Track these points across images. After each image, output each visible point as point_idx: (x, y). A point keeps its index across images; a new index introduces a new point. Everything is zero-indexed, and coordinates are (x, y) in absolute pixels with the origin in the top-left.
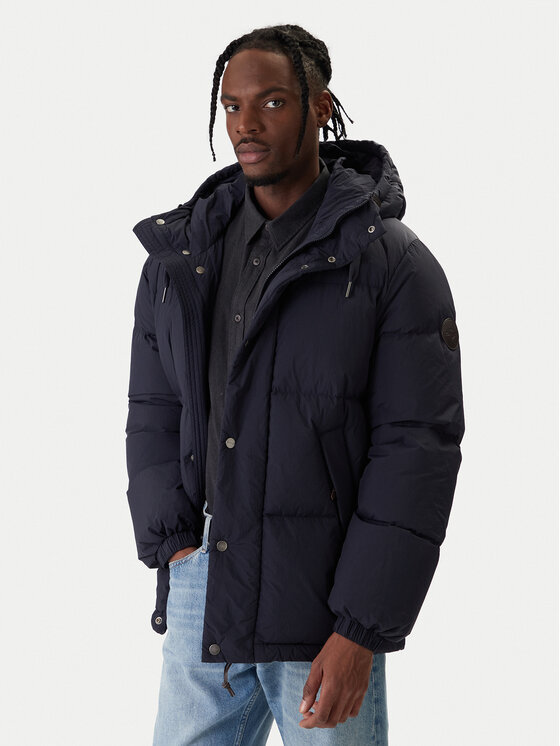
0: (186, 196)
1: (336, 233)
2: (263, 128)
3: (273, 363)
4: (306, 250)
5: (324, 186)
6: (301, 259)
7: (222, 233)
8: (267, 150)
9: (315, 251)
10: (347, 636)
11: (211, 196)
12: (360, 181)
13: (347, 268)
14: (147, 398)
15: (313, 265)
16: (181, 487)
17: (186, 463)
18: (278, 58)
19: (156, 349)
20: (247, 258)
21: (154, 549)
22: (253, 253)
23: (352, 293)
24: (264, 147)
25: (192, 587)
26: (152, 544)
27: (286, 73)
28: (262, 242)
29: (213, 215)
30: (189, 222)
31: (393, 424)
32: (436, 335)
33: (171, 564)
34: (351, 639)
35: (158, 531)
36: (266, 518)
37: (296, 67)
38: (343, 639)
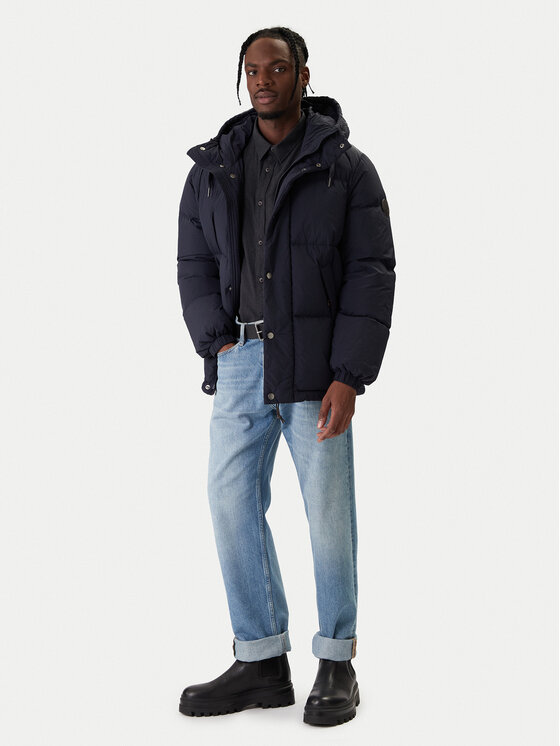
0: (214, 134)
1: (320, 150)
2: (274, 83)
3: (290, 227)
4: (303, 160)
5: (305, 123)
6: (301, 165)
7: (241, 155)
8: (276, 96)
9: (308, 160)
10: (344, 381)
11: (231, 133)
12: (326, 120)
13: (328, 170)
14: (193, 257)
15: (309, 168)
16: (222, 308)
17: (226, 293)
18: (281, 43)
19: (200, 228)
20: (262, 167)
21: (207, 346)
22: (265, 164)
23: (332, 183)
24: (273, 94)
25: (235, 365)
26: (206, 343)
27: (287, 51)
28: (269, 159)
29: (235, 144)
30: (220, 148)
31: (359, 260)
32: (380, 208)
33: (219, 354)
34: (347, 384)
35: (211, 334)
36: (294, 319)
37: (292, 49)
38: (341, 384)
